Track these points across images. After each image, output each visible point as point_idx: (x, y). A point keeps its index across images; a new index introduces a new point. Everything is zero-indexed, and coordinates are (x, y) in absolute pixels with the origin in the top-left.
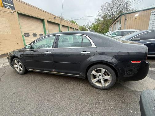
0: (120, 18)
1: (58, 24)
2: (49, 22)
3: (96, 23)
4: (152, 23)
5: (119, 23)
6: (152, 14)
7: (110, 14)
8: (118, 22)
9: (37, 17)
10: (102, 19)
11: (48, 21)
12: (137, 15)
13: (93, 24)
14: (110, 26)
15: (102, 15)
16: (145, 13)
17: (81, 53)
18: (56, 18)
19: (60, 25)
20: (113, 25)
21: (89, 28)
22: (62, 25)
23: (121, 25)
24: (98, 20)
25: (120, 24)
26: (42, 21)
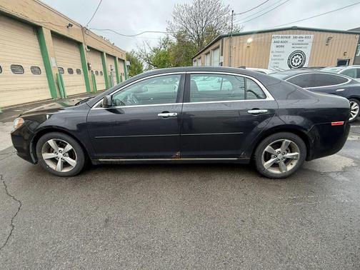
0: (219, 43)
1: (79, 44)
2: (55, 35)
3: (162, 48)
4: (274, 58)
5: (218, 52)
6: (273, 41)
7: (192, 32)
8: (214, 50)
9: (20, 16)
10: (175, 41)
11: (52, 32)
12: (250, 40)
13: (155, 50)
14: (196, 58)
15: (177, 30)
16: (260, 38)
17: (249, 112)
18: (74, 26)
19: (85, 47)
20: (202, 55)
21: (145, 59)
22: (89, 47)
23: (223, 57)
24: (166, 42)
25: (222, 55)
26: (37, 29)
